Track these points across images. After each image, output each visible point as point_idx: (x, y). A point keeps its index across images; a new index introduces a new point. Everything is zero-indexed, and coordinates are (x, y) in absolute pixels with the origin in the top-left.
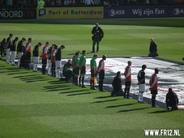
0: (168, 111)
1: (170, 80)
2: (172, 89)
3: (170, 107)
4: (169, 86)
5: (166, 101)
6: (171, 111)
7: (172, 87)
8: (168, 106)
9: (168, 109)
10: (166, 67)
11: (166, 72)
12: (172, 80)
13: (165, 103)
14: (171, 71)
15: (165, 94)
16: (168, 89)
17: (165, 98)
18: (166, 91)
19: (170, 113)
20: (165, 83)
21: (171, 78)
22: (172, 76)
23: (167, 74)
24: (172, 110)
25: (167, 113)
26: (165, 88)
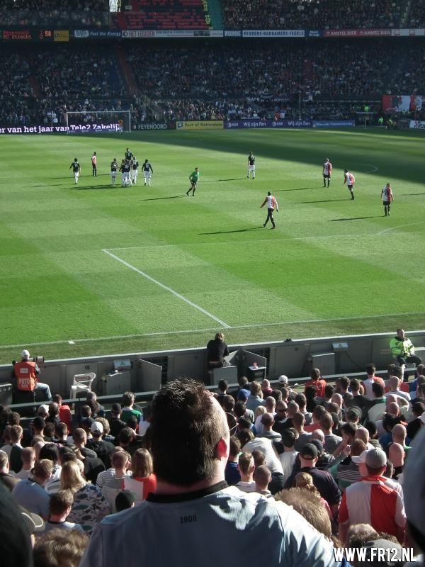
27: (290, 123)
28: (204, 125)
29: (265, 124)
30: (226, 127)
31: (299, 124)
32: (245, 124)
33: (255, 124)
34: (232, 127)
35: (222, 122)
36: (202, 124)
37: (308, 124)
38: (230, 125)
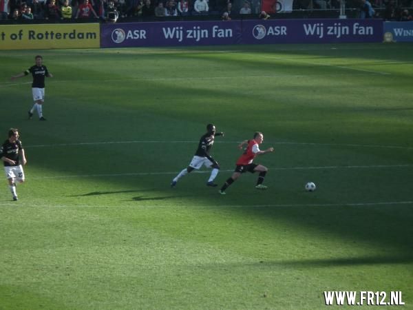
27: (309, 30)
28: (40, 36)
29: (229, 32)
30: (107, 42)
31: (339, 31)
32: (168, 33)
33: (199, 34)
34: (128, 43)
35: (95, 27)
36: (31, 34)
37: (369, 30)
38: (121, 35)
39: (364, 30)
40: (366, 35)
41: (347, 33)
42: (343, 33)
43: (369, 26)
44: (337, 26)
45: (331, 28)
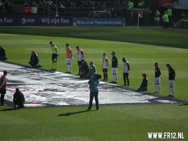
0: (15, 109)
1: (17, 81)
2: (19, 90)
3: (17, 105)
4: (16, 86)
5: (14, 100)
6: (17, 109)
7: (19, 87)
8: (15, 105)
9: (16, 107)
10: (14, 70)
11: (13, 74)
12: (20, 81)
13: (13, 101)
14: (18, 73)
15: (13, 94)
16: (15, 90)
17: (13, 97)
18: (13, 91)
19: (17, 111)
20: (12, 84)
21: (18, 79)
22: (19, 78)
23: (15, 76)
24: (19, 108)
25: (14, 111)
26: (13, 88)
39: (65, 21)
40: (66, 23)
41: (59, 22)
42: (57, 22)
43: (67, 20)
44: (55, 19)
45: (52, 20)
